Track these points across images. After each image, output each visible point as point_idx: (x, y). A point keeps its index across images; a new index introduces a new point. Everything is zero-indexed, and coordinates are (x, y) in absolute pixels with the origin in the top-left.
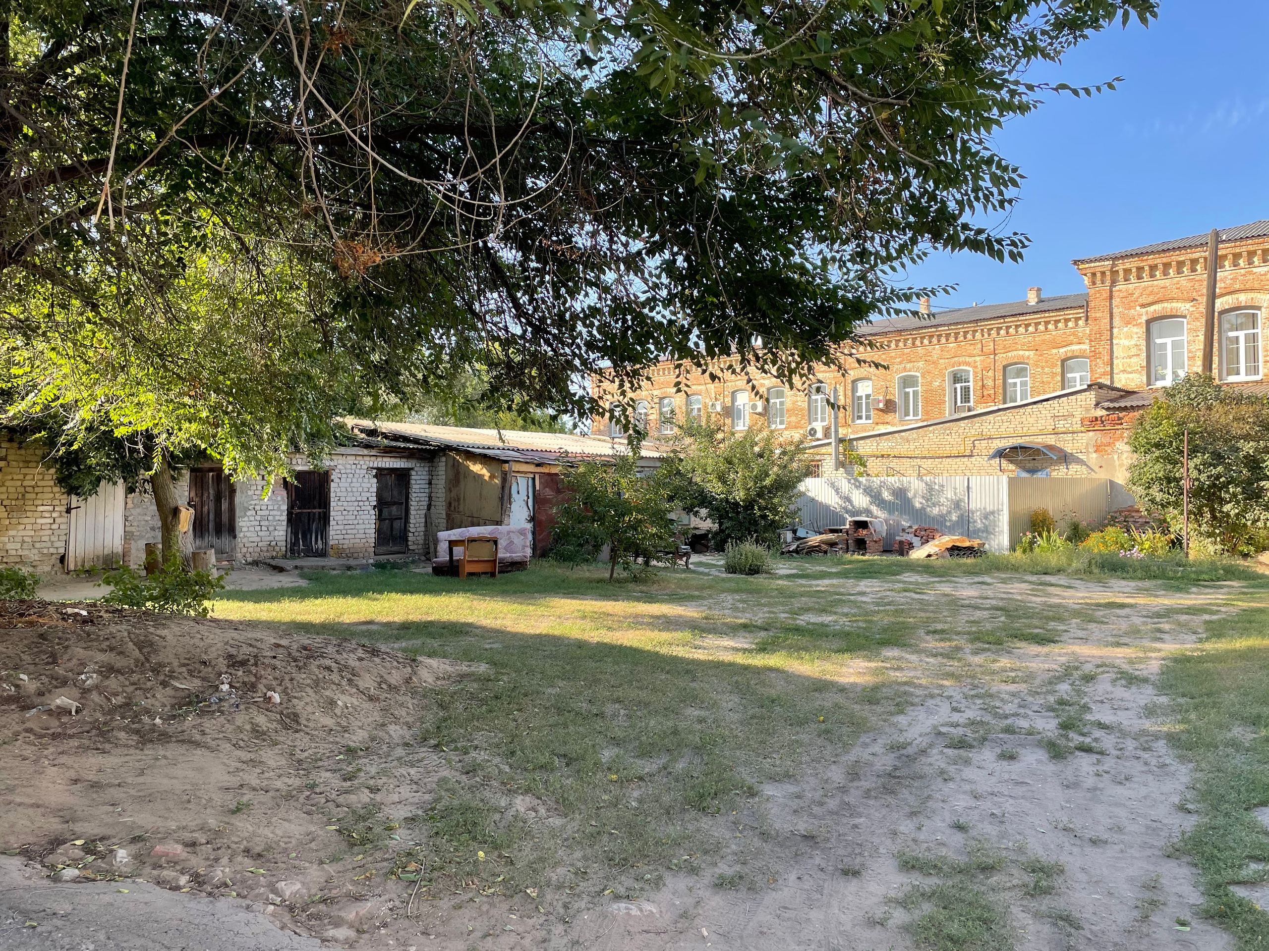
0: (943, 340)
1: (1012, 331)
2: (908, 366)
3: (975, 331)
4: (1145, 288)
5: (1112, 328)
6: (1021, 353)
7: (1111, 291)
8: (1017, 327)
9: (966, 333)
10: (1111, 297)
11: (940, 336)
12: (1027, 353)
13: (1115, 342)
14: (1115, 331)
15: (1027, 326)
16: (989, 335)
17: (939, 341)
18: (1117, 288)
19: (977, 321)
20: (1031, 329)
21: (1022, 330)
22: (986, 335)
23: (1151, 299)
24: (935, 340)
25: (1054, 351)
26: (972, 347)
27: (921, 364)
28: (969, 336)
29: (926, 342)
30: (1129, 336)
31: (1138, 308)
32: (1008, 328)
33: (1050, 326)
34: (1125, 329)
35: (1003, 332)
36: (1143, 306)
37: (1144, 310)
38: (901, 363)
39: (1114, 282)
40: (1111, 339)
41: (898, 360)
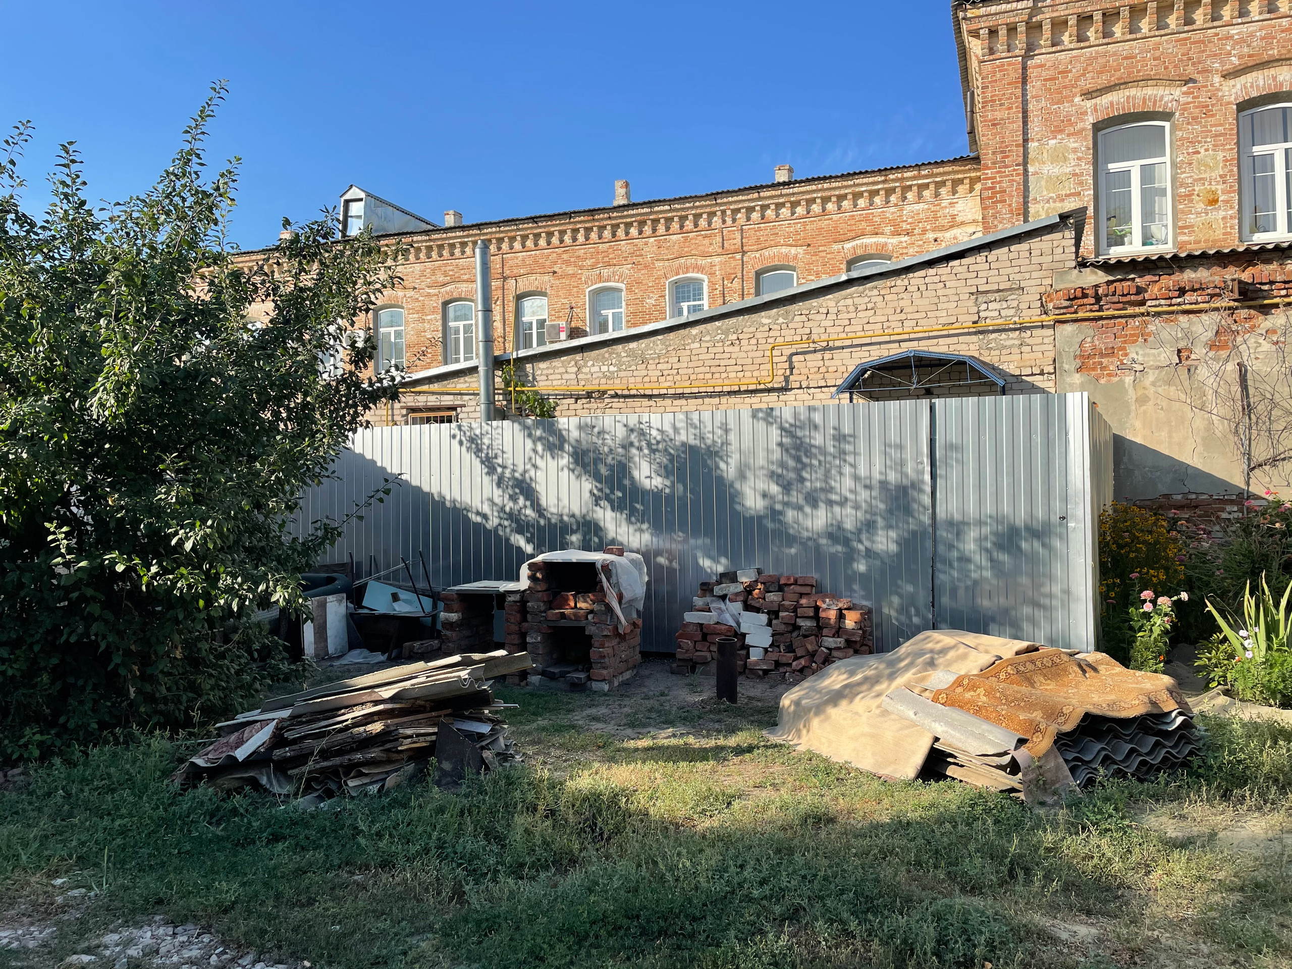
0: (661, 229)
1: (770, 213)
2: (605, 272)
3: (712, 214)
4: (1091, 59)
5: (1026, 141)
6: (784, 250)
7: (1024, 68)
8: (779, 206)
9: (697, 217)
10: (1024, 80)
11: (656, 221)
12: (793, 250)
13: (1031, 169)
14: (1032, 145)
15: (795, 204)
16: (734, 220)
17: (654, 230)
18: (1037, 60)
19: (715, 195)
20: (800, 210)
21: (785, 212)
22: (729, 221)
23: (1103, 81)
24: (647, 229)
25: (836, 247)
26: (706, 242)
27: (626, 269)
28: (703, 223)
29: (634, 231)
30: (1059, 157)
31: (1077, 99)
32: (764, 208)
33: (830, 206)
34: (1052, 142)
35: (755, 216)
36: (1089, 94)
37: (1089, 104)
38: (593, 267)
39: (1030, 50)
40: (1025, 164)
41: (589, 262)
